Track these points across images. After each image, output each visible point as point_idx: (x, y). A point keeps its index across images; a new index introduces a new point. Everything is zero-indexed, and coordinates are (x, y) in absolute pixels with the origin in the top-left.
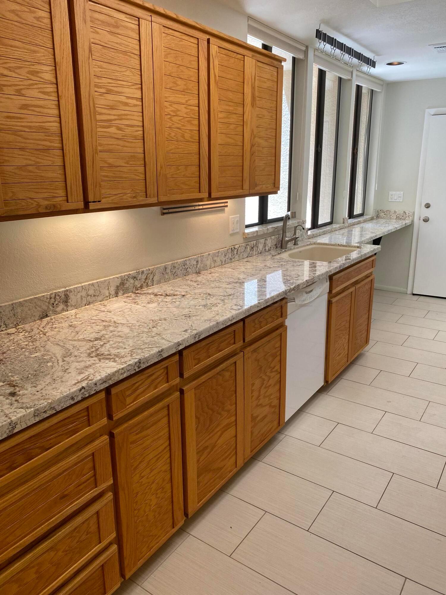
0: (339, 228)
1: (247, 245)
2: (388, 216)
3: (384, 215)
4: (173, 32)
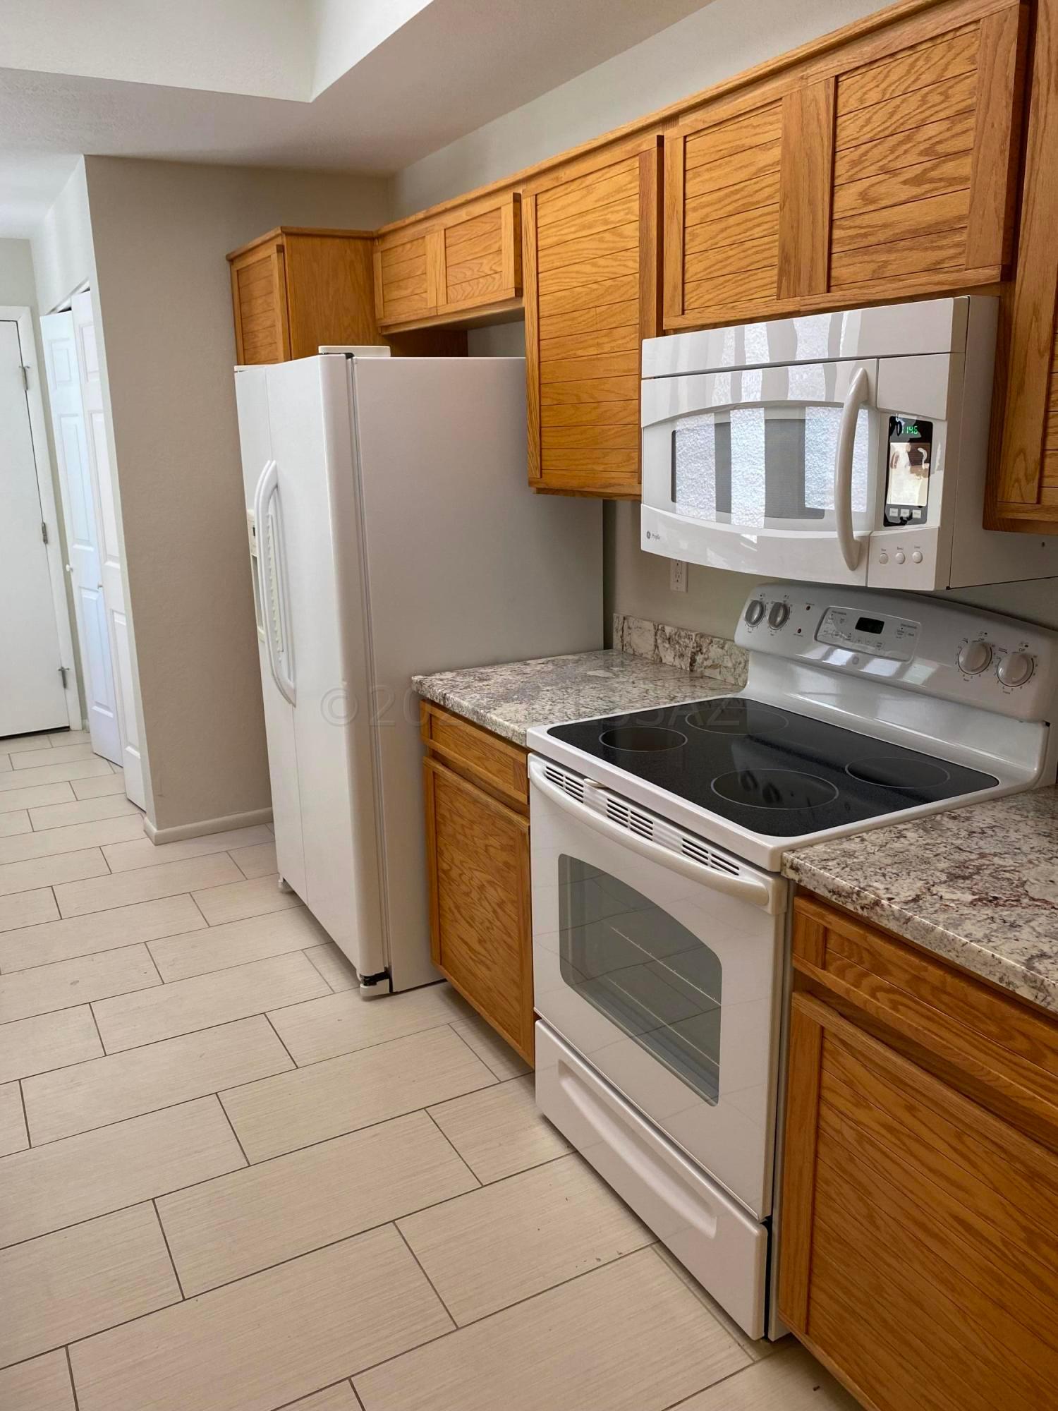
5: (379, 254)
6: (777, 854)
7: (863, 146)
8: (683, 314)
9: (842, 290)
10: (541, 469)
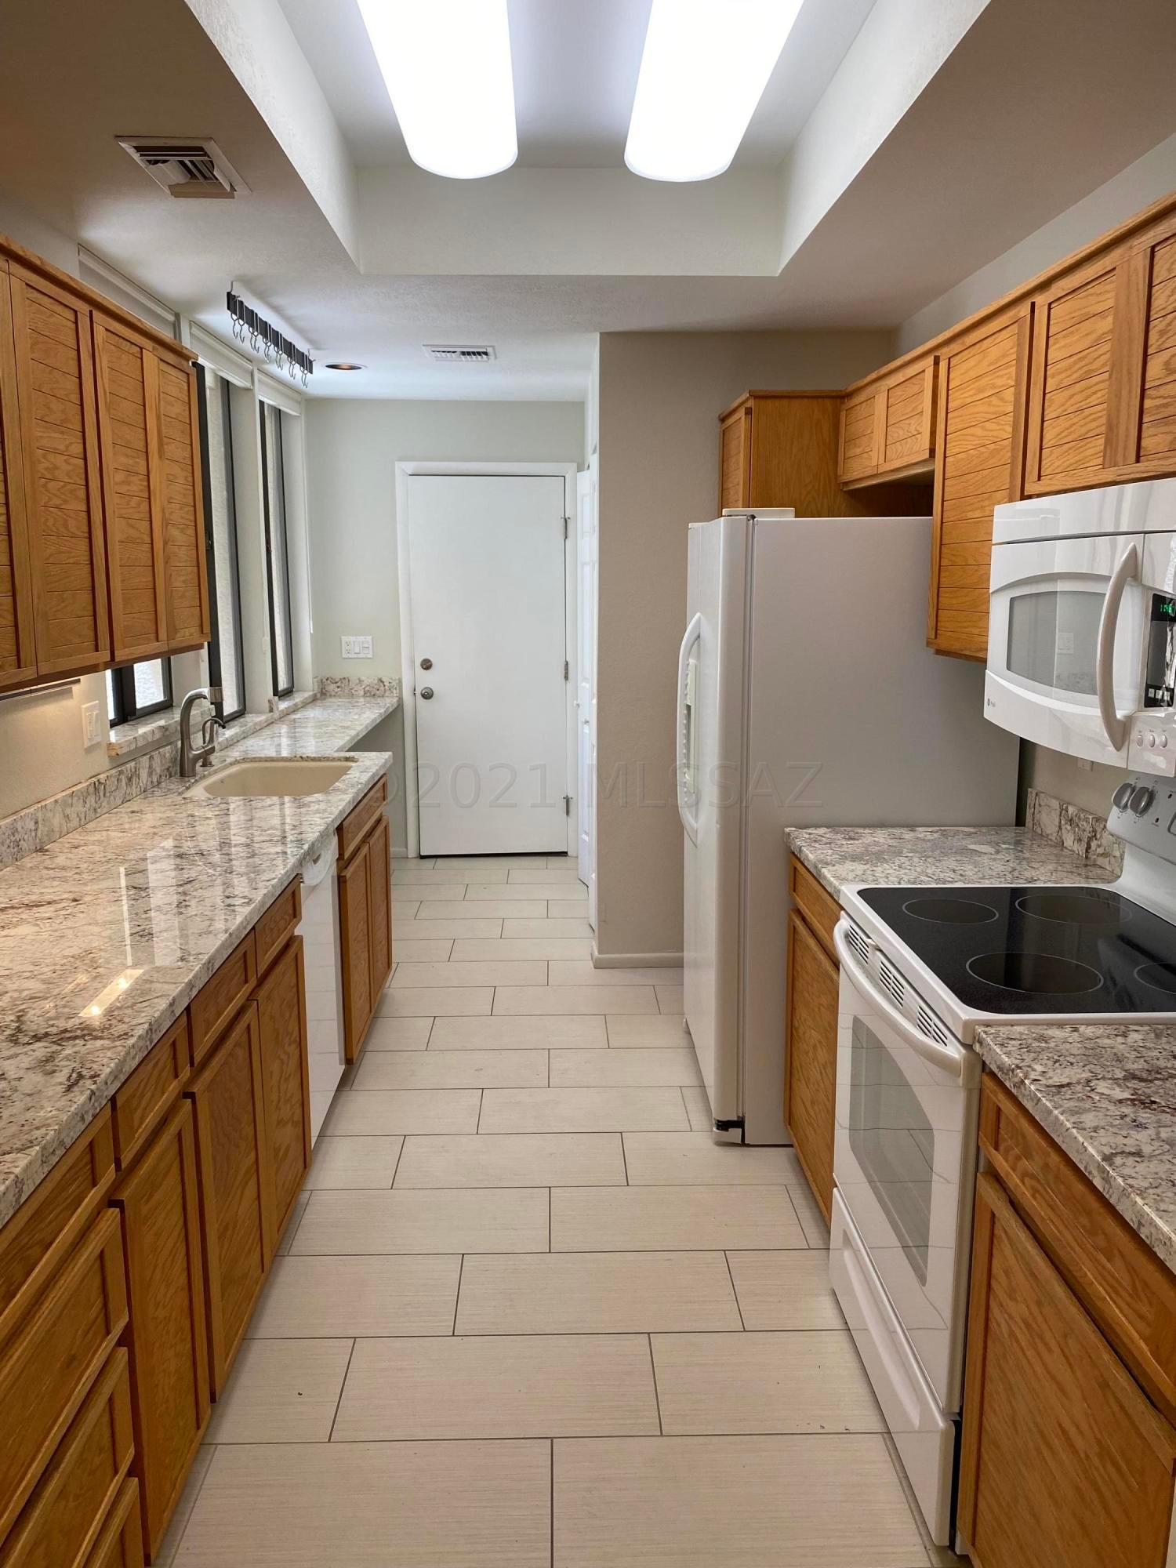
0: (266, 724)
1: (121, 772)
2: (346, 691)
3: (337, 690)
4: (40, 296)
5: (845, 412)
6: (968, 1026)
7: (1168, 316)
8: (1039, 480)
9: (1148, 460)
10: (936, 630)
